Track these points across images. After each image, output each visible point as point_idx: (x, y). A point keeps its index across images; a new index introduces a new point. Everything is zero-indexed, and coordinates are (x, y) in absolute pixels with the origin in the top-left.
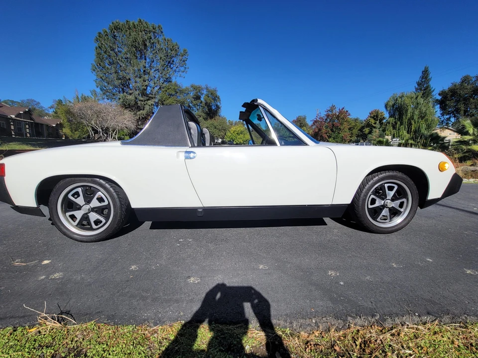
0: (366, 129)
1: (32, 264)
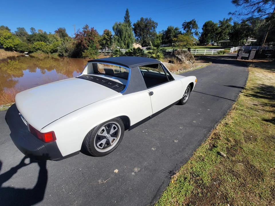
0: (104, 41)
1: (112, 176)
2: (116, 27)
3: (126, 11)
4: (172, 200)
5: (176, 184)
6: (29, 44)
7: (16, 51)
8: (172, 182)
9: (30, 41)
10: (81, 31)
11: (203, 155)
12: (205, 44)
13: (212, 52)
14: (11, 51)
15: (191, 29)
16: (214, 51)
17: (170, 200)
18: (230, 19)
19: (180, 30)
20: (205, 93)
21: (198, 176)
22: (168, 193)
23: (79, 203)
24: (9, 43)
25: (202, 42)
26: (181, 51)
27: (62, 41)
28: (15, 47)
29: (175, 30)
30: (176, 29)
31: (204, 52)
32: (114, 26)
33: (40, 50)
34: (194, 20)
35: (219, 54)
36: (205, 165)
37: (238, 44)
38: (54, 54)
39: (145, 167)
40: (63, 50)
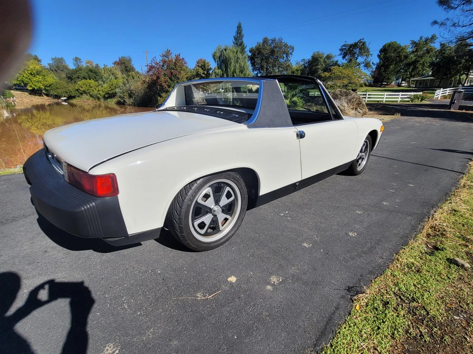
1: (225, 287)
2: (218, 55)
3: (238, 27)
4: (362, 344)
5: (366, 312)
6: (70, 85)
7: (47, 95)
8: (358, 307)
9: (72, 80)
10: (158, 61)
11: (415, 262)
12: (385, 84)
13: (398, 98)
14: (39, 96)
15: (356, 56)
16: (402, 95)
17: (358, 342)
18: (433, 38)
19: (335, 59)
20: (398, 159)
21: (413, 300)
22: (351, 328)
23: (158, 333)
24: (37, 83)
25: (379, 80)
26: (339, 92)
27: (123, 78)
28: (47, 88)
29: (326, 60)
30: (329, 57)
31: (383, 98)
32: (215, 53)
33: (87, 95)
34: (362, 40)
35: (412, 101)
36: (424, 281)
37: (451, 84)
38: (109, 100)
39: (293, 276)
40: (124, 94)
